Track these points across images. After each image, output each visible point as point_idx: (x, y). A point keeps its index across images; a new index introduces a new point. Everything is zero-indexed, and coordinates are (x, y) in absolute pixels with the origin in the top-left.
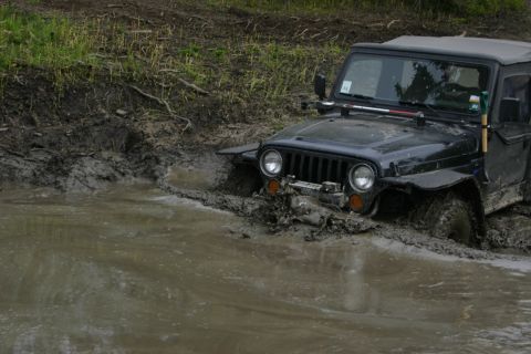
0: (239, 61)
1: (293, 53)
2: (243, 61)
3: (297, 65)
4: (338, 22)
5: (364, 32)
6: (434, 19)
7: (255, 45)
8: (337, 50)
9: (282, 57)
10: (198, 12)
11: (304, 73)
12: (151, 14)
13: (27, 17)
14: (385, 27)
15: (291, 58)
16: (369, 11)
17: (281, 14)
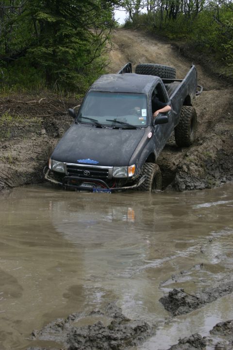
4: (9, 101)
5: (26, 106)
6: (66, 96)
8: (10, 118)
14: (37, 103)
16: (27, 94)
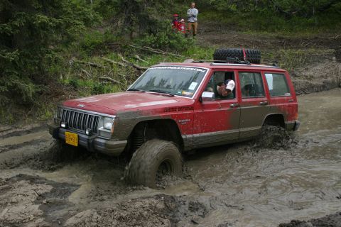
0: (277, 57)
1: (297, 52)
2: (278, 58)
3: (298, 57)
7: (284, 51)
9: (293, 54)
10: (265, 39)
11: (300, 60)
12: (248, 42)
13: (206, 48)
15: (296, 55)
17: (296, 37)
